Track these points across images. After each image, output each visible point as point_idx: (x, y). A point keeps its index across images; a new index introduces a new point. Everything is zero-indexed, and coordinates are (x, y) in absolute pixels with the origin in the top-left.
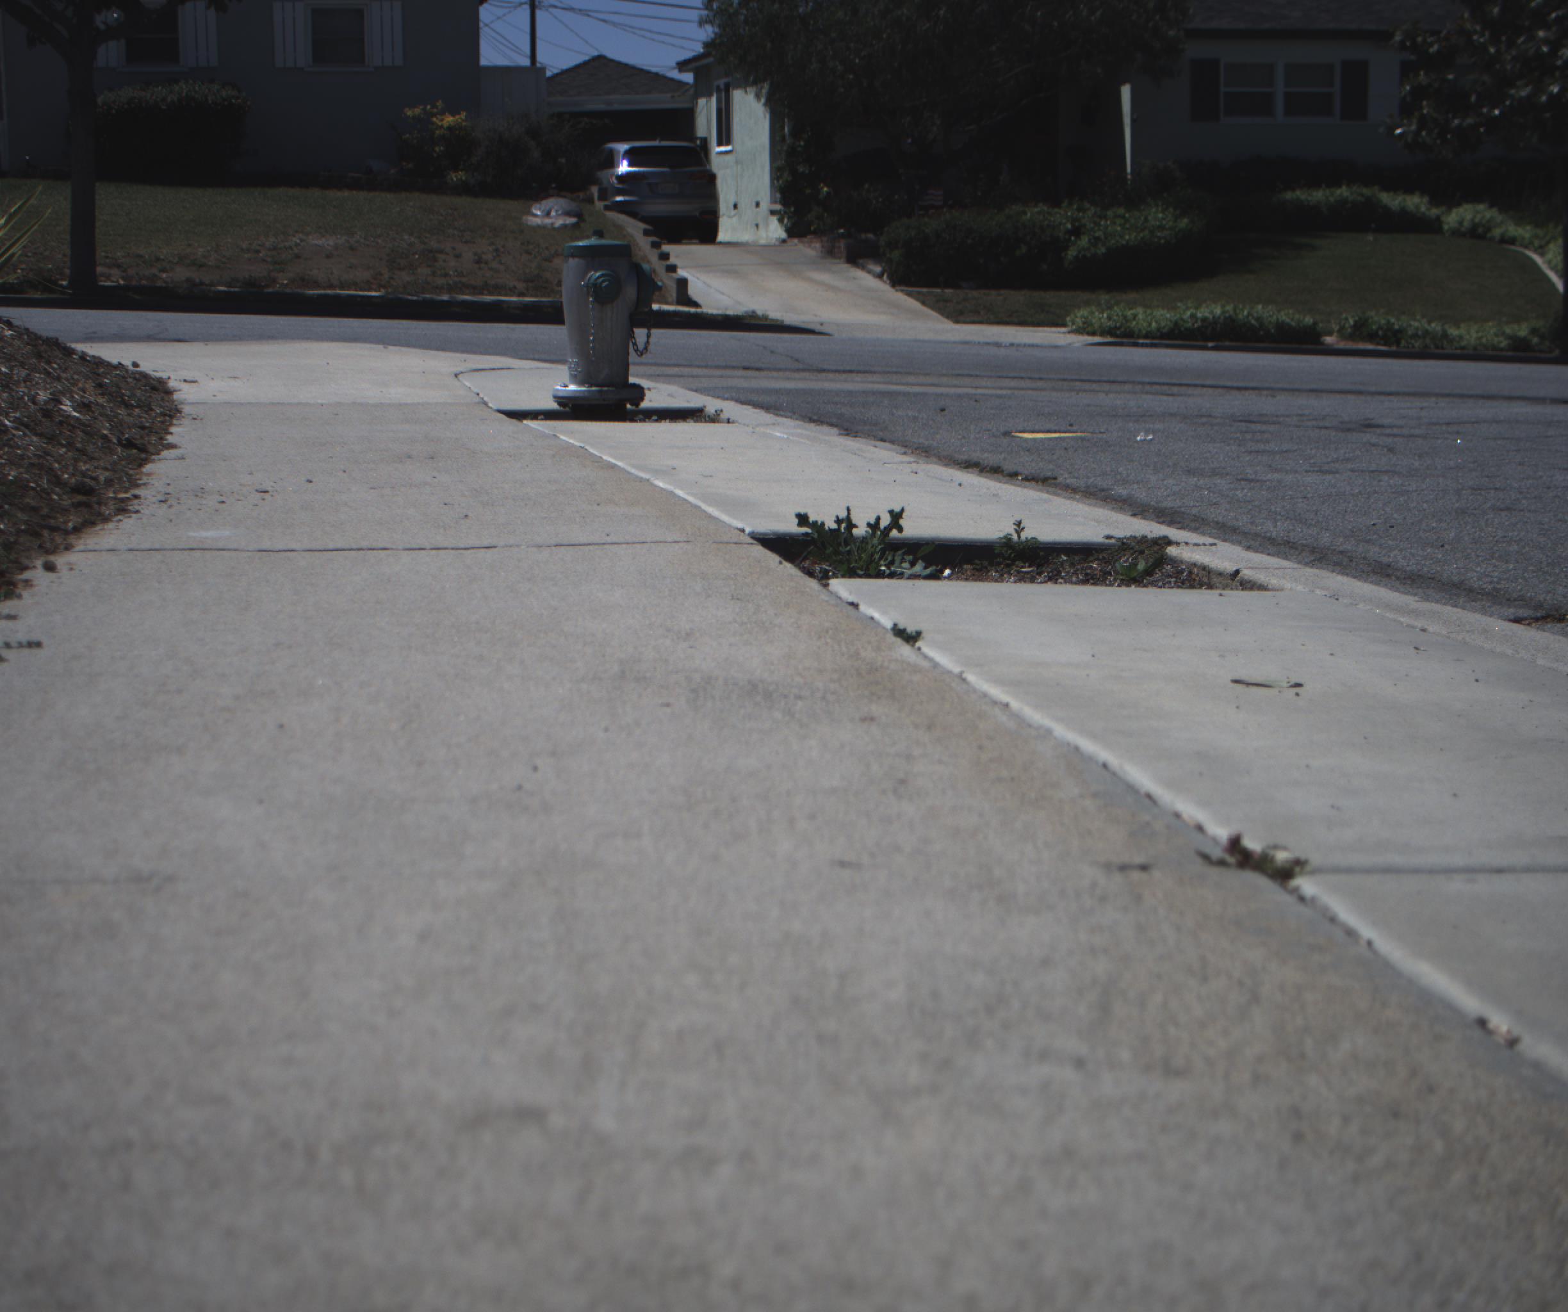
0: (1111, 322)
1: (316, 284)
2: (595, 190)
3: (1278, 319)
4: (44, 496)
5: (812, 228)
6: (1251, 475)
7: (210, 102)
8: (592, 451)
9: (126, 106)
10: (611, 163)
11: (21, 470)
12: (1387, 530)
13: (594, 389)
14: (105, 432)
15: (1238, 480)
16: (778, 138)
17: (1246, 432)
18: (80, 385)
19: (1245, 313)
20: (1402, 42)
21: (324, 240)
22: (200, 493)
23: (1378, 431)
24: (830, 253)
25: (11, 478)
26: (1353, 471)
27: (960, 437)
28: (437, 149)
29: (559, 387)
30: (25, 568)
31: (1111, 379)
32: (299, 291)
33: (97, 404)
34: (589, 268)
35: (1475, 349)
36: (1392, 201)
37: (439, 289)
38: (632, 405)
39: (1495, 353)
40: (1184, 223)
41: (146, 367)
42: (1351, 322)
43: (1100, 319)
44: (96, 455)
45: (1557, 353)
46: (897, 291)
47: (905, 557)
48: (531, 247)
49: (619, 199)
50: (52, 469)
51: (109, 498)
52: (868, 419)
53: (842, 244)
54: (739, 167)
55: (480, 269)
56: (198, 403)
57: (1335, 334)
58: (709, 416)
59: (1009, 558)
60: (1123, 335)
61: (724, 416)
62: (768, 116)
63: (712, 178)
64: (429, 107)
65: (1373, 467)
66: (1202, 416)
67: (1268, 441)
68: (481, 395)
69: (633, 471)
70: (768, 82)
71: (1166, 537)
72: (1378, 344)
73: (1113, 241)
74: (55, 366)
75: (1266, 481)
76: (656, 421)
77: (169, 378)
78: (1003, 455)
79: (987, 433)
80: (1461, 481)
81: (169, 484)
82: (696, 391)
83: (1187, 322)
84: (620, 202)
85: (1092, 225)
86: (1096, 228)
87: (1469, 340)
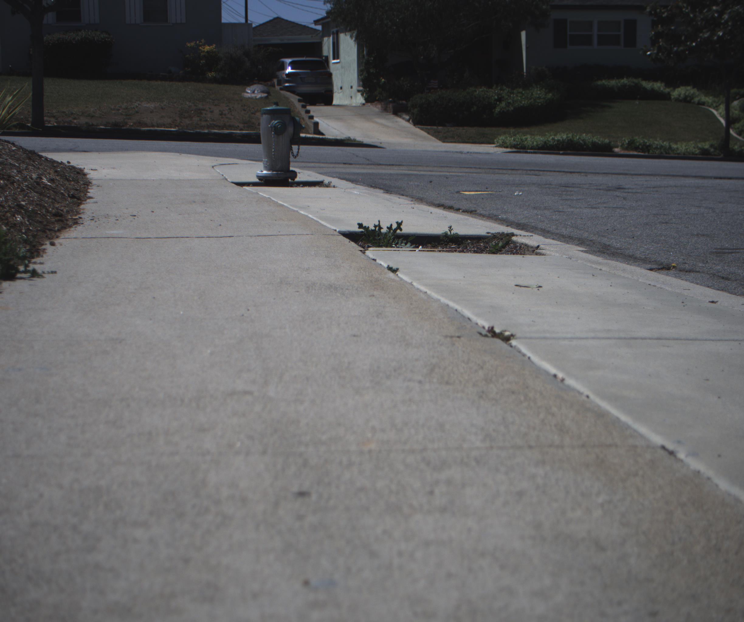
0: (515, 142)
1: (146, 125)
2: (275, 81)
3: (592, 141)
4: (44, 217)
5: (377, 98)
6: (561, 209)
7: (96, 40)
8: (273, 199)
9: (56, 42)
10: (283, 68)
11: (34, 206)
12: (613, 231)
13: (275, 172)
14: (62, 191)
15: (554, 211)
16: (361, 56)
17: (564, 191)
18: (48, 171)
19: (578, 138)
20: (650, 12)
21: (149, 104)
22: (107, 216)
23: (622, 190)
24: (385, 110)
25: (30, 209)
26: (605, 207)
27: (437, 194)
28: (202, 62)
29: (259, 172)
30: (42, 245)
31: (513, 168)
32: (138, 128)
33: (57, 180)
34: (272, 119)
35: (684, 154)
36: (647, 85)
37: (203, 127)
38: (291, 180)
39: (693, 156)
40: (550, 95)
41: (73, 163)
42: (627, 142)
43: (510, 140)
44: (60, 201)
45: (722, 156)
46: (416, 127)
47: (403, 241)
48: (246, 107)
49: (287, 85)
50: (45, 206)
51: (69, 218)
52: (397, 186)
53: (391, 106)
54: (343, 70)
55: (222, 118)
56: (98, 179)
57: (620, 147)
58: (325, 185)
59: (446, 241)
60: (521, 148)
61: (332, 184)
62: (356, 46)
63: (330, 75)
64: (198, 42)
65: (615, 206)
66: (546, 184)
67: (572, 195)
68: (224, 176)
69: (291, 207)
70: (357, 30)
71: (513, 233)
72: (639, 152)
73: (517, 104)
74: (37, 163)
75: (566, 212)
76: (302, 187)
77: (84, 168)
78: (455, 201)
79: (449, 192)
80: (650, 211)
81: (93, 213)
82: (321, 174)
83: (550, 142)
84: (287, 86)
85: (507, 97)
86: (509, 98)
87: (681, 150)
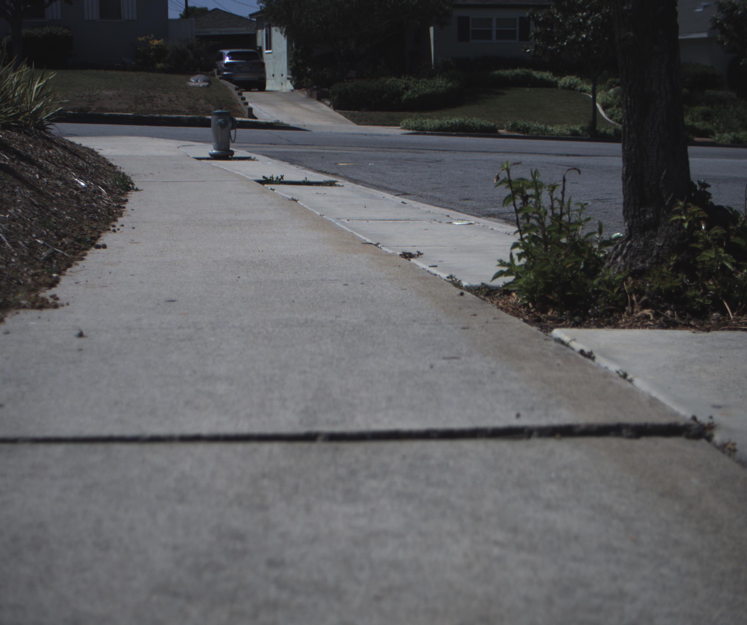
0: (416, 125)
1: (107, 110)
2: (215, 71)
3: (480, 124)
5: (304, 85)
7: (59, 34)
10: (222, 58)
13: (220, 151)
16: (290, 49)
19: (468, 121)
21: (108, 92)
24: (310, 96)
28: (151, 54)
29: (210, 151)
32: (100, 113)
34: (219, 118)
35: (557, 135)
36: (537, 74)
37: (155, 112)
38: (231, 156)
40: (450, 85)
42: (511, 124)
43: (412, 123)
45: (588, 136)
46: (336, 112)
47: (284, 183)
48: (190, 95)
49: (225, 73)
53: (315, 93)
54: (275, 60)
55: (171, 104)
57: (505, 129)
58: (252, 159)
60: (420, 130)
61: (256, 159)
63: (263, 65)
64: (148, 37)
68: (187, 153)
69: (231, 171)
70: (285, 26)
72: (520, 133)
73: (421, 92)
76: (237, 160)
82: (249, 152)
83: (444, 124)
84: (226, 75)
85: (413, 86)
86: (415, 87)
87: (556, 131)
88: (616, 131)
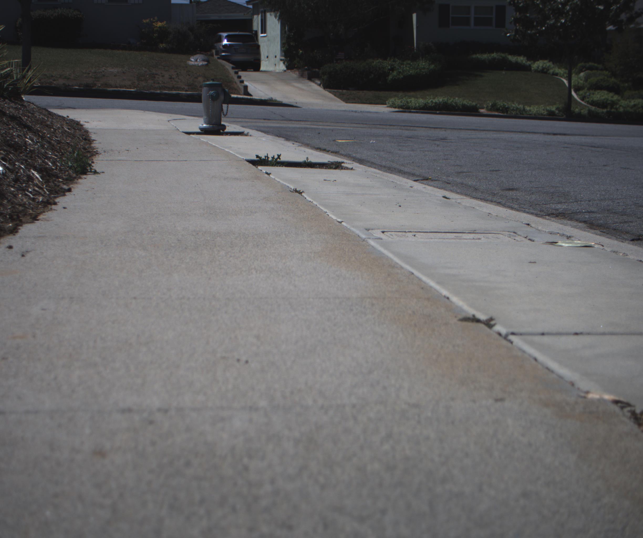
0: (402, 104)
1: (111, 86)
2: (214, 51)
3: (463, 103)
5: (296, 66)
7: (70, 16)
8: (210, 143)
9: (38, 17)
10: (220, 40)
13: (211, 126)
16: (283, 32)
18: (63, 123)
19: (451, 101)
21: (113, 69)
22: (112, 150)
24: (302, 76)
28: (155, 35)
29: (201, 125)
32: (105, 89)
34: (210, 90)
35: (535, 115)
36: (513, 58)
37: (156, 88)
38: (222, 131)
39: (542, 116)
40: (432, 66)
42: (491, 104)
43: (398, 102)
45: (565, 116)
46: (325, 91)
47: (281, 165)
48: (190, 73)
49: (223, 54)
53: (306, 73)
54: (269, 42)
55: (171, 81)
56: (92, 129)
57: (485, 109)
58: (245, 134)
59: (305, 166)
60: (406, 108)
61: (249, 134)
62: (280, 24)
63: (258, 47)
64: (152, 19)
68: (177, 127)
70: (280, 11)
71: (343, 162)
72: (500, 112)
73: (406, 73)
76: (230, 135)
77: (80, 121)
78: (329, 146)
79: (329, 140)
81: (102, 148)
82: (243, 127)
83: (429, 103)
84: (223, 55)
85: (398, 67)
86: (400, 68)
87: (533, 111)
88: (590, 111)
